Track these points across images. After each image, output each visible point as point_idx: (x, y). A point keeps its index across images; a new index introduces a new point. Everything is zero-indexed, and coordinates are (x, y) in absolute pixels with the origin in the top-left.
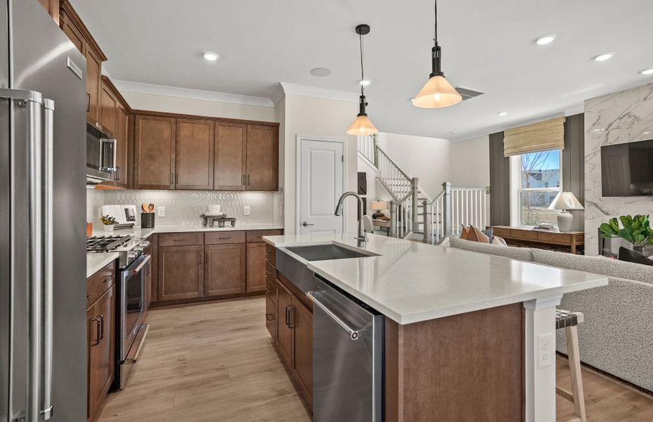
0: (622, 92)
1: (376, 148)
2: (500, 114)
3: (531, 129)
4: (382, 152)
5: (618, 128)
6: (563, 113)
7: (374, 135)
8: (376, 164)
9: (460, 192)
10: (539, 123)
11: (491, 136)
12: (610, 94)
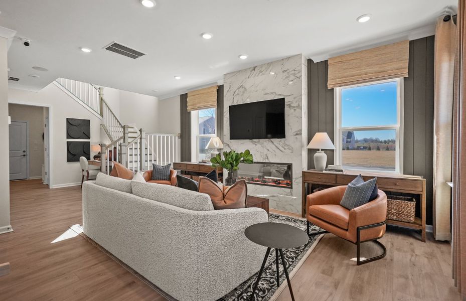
0: (239, 71)
1: (102, 100)
2: (176, 78)
3: (201, 92)
4: (106, 104)
5: (238, 94)
6: (216, 83)
7: (100, 89)
8: (101, 114)
9: (163, 137)
10: (205, 89)
11: (181, 96)
12: (234, 72)
